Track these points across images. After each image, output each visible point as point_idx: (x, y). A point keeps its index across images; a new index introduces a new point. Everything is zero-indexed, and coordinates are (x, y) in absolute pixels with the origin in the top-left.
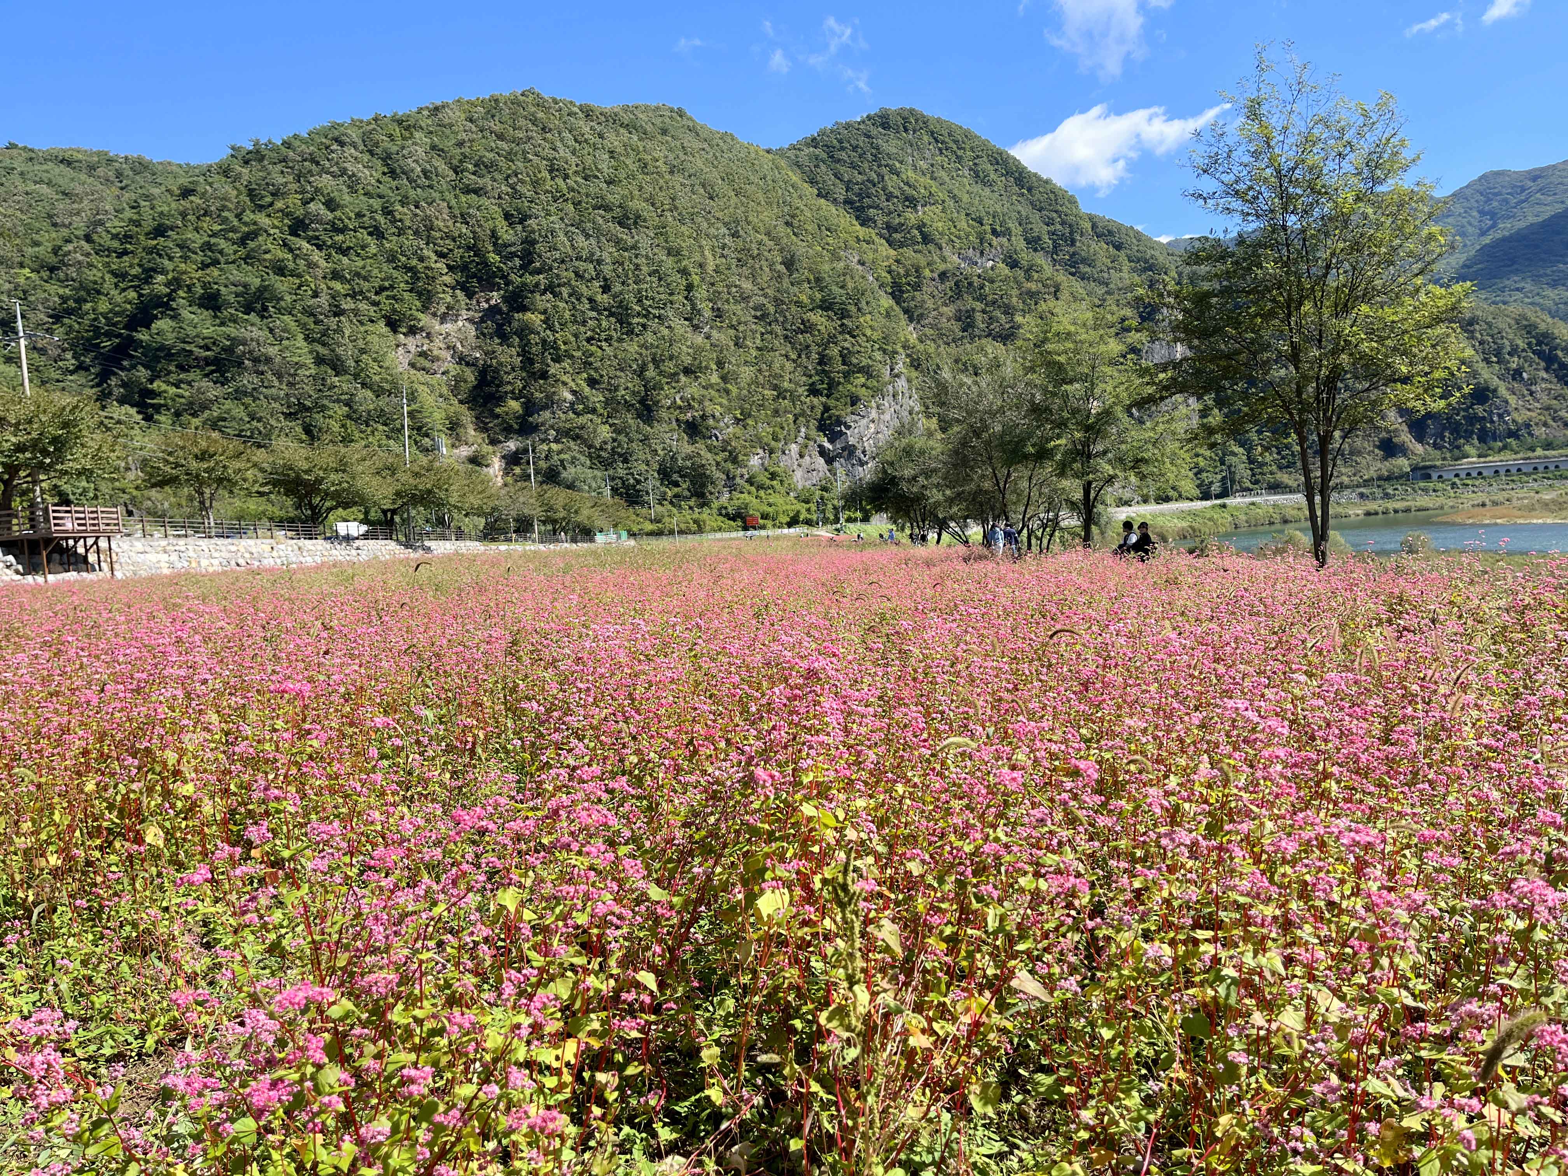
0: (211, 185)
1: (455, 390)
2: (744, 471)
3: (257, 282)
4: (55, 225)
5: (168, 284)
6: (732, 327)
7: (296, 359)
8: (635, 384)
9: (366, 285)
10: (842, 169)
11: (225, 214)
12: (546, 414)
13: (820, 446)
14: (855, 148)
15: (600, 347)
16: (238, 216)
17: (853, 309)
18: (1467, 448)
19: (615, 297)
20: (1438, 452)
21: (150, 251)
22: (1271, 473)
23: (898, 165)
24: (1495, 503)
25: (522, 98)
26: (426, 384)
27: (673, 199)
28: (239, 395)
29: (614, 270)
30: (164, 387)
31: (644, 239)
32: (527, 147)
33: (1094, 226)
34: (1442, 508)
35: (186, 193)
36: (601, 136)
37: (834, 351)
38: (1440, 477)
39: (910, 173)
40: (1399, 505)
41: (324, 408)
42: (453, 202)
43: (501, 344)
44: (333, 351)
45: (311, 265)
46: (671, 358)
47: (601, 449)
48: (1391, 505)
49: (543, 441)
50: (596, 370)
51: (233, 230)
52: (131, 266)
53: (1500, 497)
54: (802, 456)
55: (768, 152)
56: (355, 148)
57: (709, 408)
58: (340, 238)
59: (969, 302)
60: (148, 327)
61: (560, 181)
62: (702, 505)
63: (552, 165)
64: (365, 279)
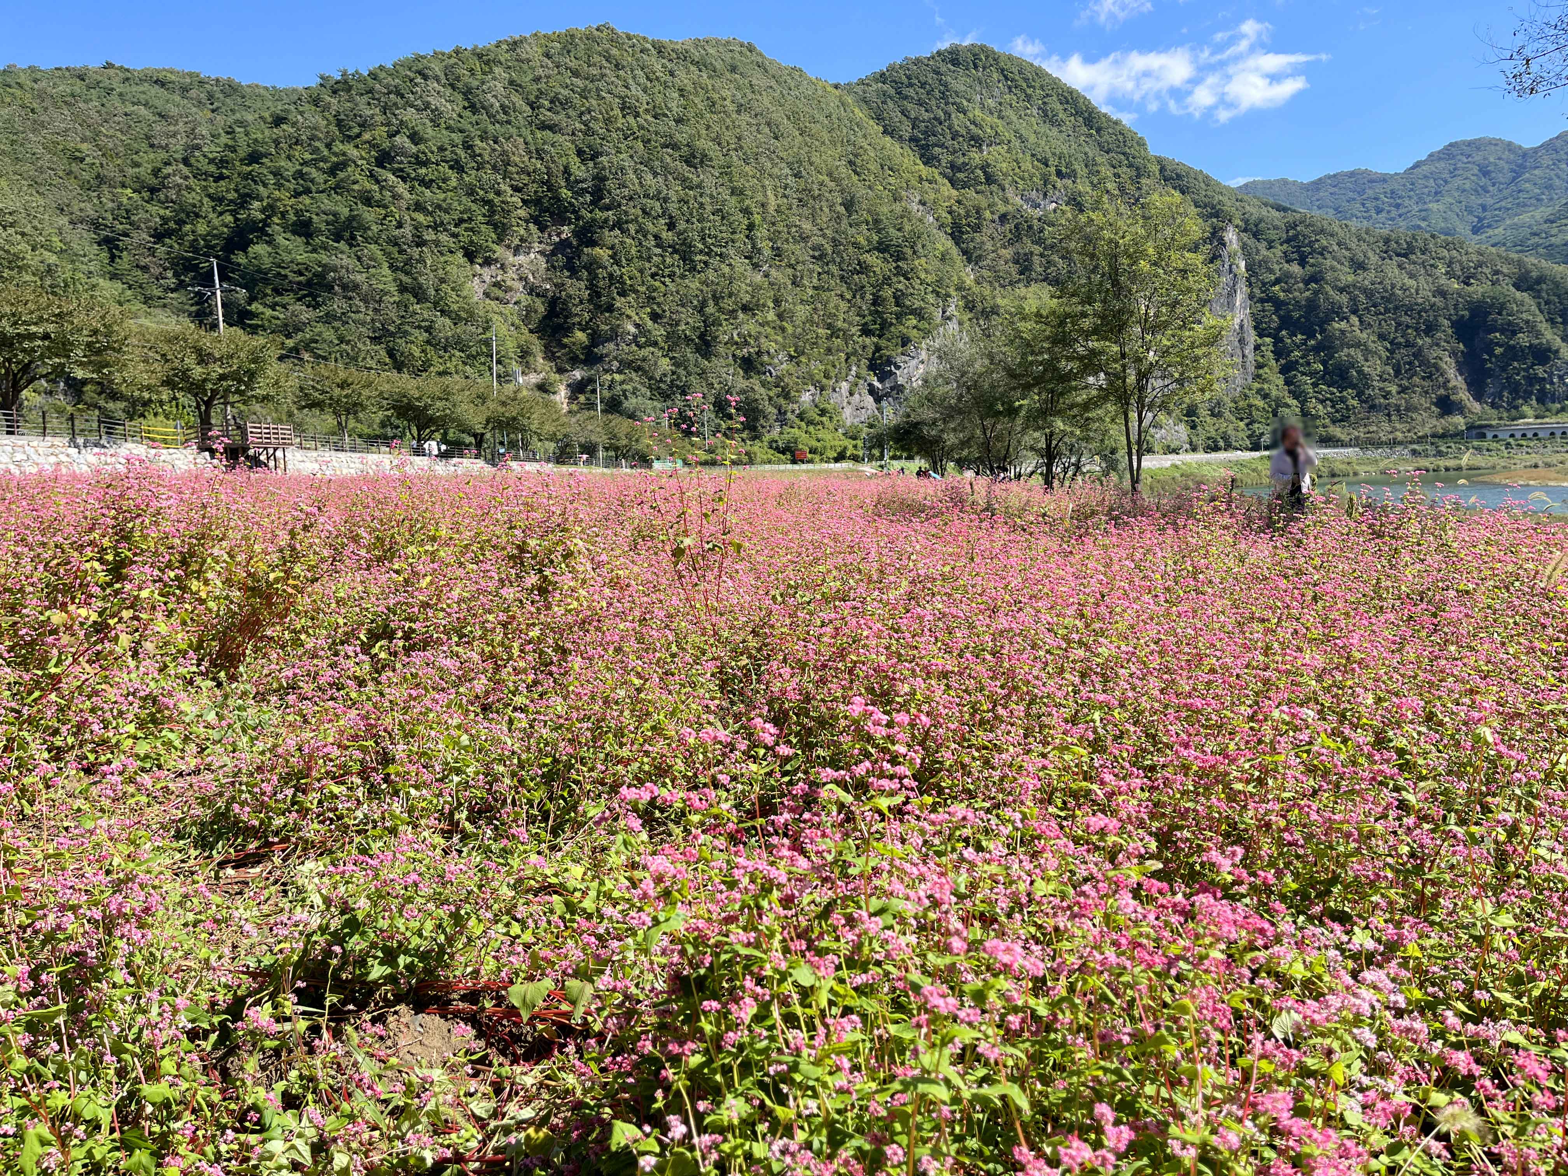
0: (302, 113)
1: (526, 319)
2: (795, 406)
3: (345, 212)
4: (152, 146)
5: (263, 210)
6: (791, 266)
7: (381, 287)
8: (695, 321)
9: (446, 218)
10: (909, 106)
11: (317, 144)
12: (611, 346)
13: (870, 385)
14: (923, 85)
15: (664, 283)
16: (329, 146)
17: (909, 251)
18: (1525, 408)
19: (679, 234)
20: (1494, 412)
21: (247, 176)
22: (1324, 426)
23: (965, 103)
24: (1548, 465)
25: (596, 33)
26: (501, 313)
27: (739, 139)
28: (329, 318)
29: (680, 209)
30: (261, 309)
31: (708, 178)
32: (601, 84)
33: (1162, 170)
34: (1494, 467)
35: (278, 121)
36: (672, 74)
37: (888, 292)
38: (1495, 436)
39: (977, 112)
40: (1451, 463)
41: (406, 333)
42: (529, 138)
43: (570, 277)
44: (415, 279)
45: (396, 197)
46: (730, 295)
47: (661, 381)
48: (1442, 463)
49: (606, 371)
50: (659, 304)
51: (324, 160)
52: (228, 191)
53: (1554, 459)
54: (851, 394)
55: (836, 87)
56: (438, 81)
57: (765, 344)
58: (423, 171)
59: (1028, 245)
60: (245, 250)
61: (631, 119)
62: (753, 439)
63: (624, 103)
64: (446, 211)
